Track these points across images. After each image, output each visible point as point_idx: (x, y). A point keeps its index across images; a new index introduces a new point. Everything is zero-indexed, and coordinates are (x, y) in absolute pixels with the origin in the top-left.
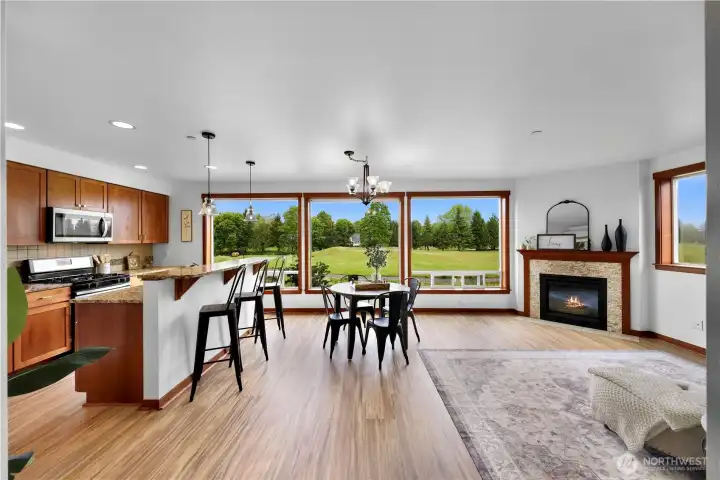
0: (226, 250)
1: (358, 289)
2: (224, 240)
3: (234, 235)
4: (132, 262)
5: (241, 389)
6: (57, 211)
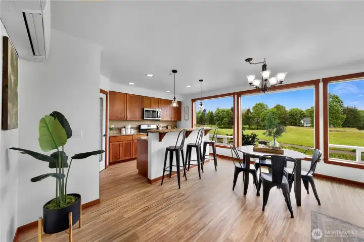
0: (222, 126)
1: (255, 150)
2: (222, 121)
3: (226, 119)
4: (169, 127)
5: (180, 188)
6: (145, 109)
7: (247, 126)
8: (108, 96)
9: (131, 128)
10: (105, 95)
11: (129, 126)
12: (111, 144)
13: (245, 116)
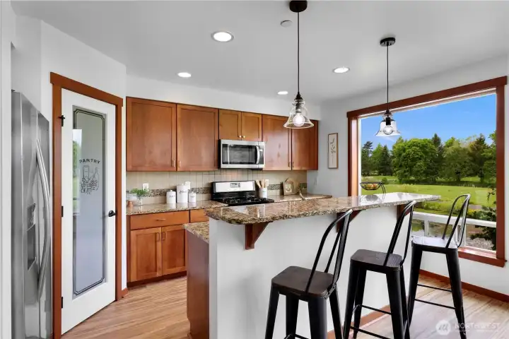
0: (412, 178)
2: (411, 167)
3: (421, 163)
4: (287, 187)
6: (223, 142)
7: (477, 179)
8: (124, 109)
9: (192, 190)
10: (113, 107)
11: (186, 187)
12: (133, 233)
13: (470, 155)
